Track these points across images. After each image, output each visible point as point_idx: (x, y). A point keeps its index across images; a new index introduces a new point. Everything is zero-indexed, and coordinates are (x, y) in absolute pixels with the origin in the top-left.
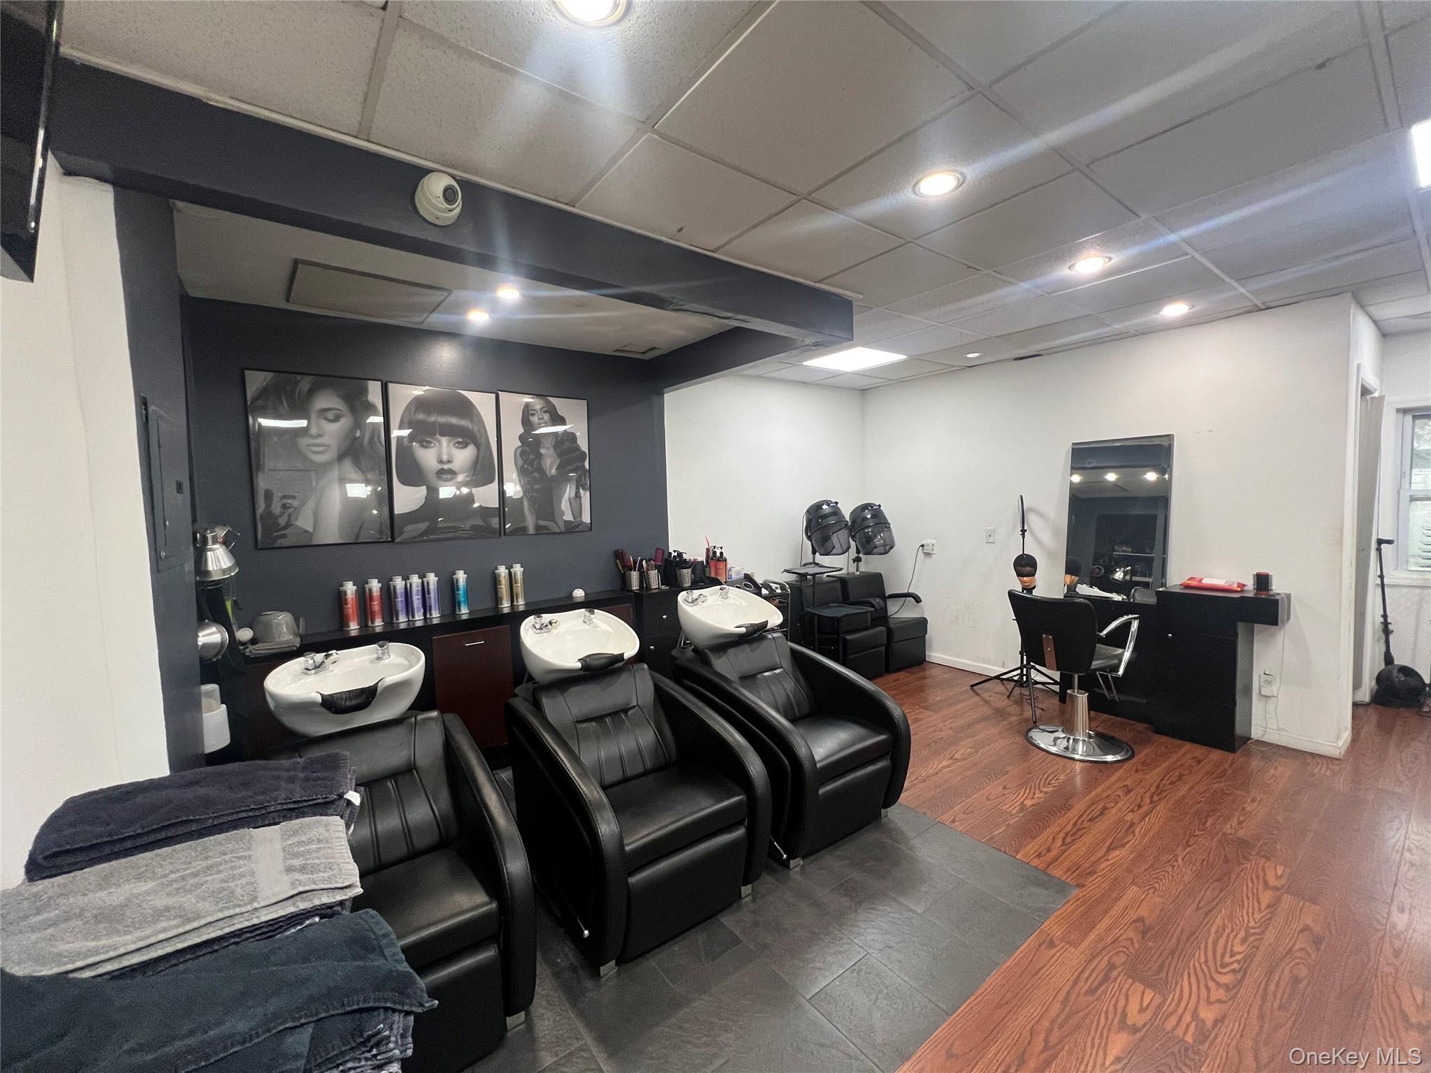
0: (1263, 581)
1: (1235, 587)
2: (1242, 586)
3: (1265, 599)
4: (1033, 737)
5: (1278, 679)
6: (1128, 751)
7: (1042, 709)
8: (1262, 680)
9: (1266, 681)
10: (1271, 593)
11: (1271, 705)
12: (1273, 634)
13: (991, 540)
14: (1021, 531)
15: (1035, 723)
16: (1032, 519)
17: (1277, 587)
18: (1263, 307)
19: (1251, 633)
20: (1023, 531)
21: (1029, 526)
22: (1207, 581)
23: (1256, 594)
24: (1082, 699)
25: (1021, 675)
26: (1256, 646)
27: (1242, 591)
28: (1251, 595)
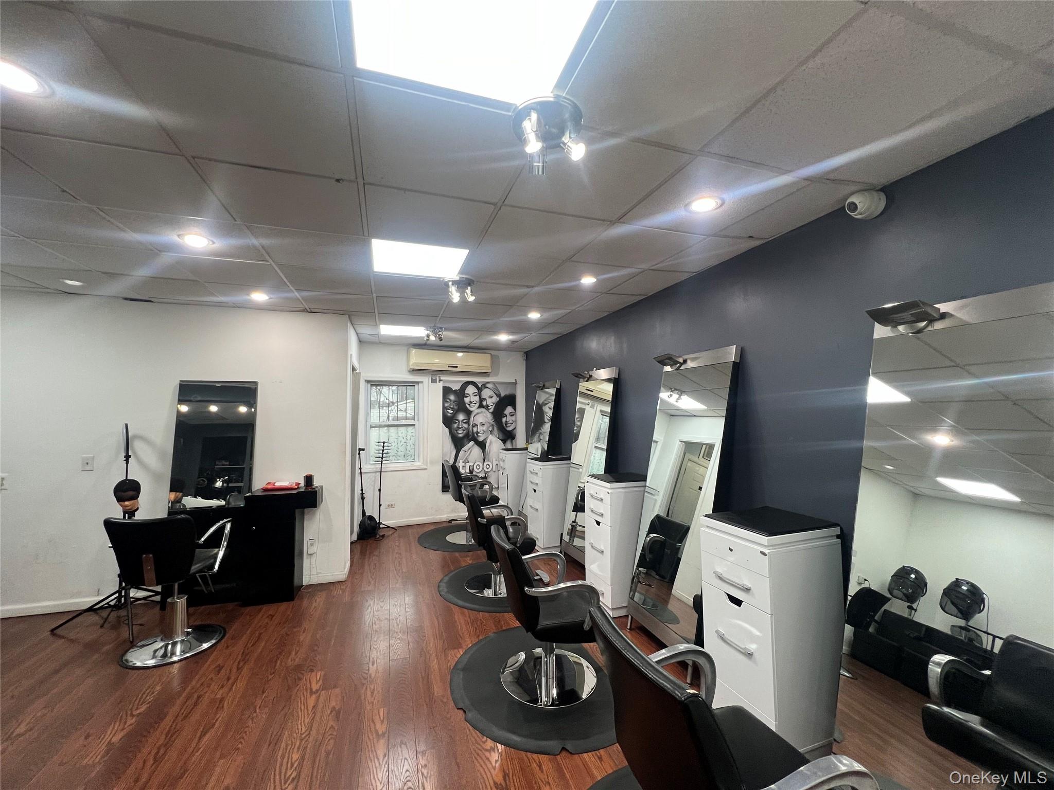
0: (309, 479)
1: (294, 486)
2: (298, 484)
3: (310, 491)
4: (130, 659)
5: (317, 541)
6: (220, 633)
7: (141, 625)
8: (309, 544)
9: (311, 544)
10: (313, 487)
11: (313, 559)
12: (314, 514)
13: (88, 468)
14: (125, 457)
15: (132, 642)
16: (138, 447)
17: (316, 483)
18: (309, 310)
19: (303, 514)
20: (127, 457)
21: (135, 453)
22: (278, 484)
23: (306, 489)
24: (181, 602)
25: (119, 599)
26: (305, 522)
27: (298, 488)
28: (303, 490)
